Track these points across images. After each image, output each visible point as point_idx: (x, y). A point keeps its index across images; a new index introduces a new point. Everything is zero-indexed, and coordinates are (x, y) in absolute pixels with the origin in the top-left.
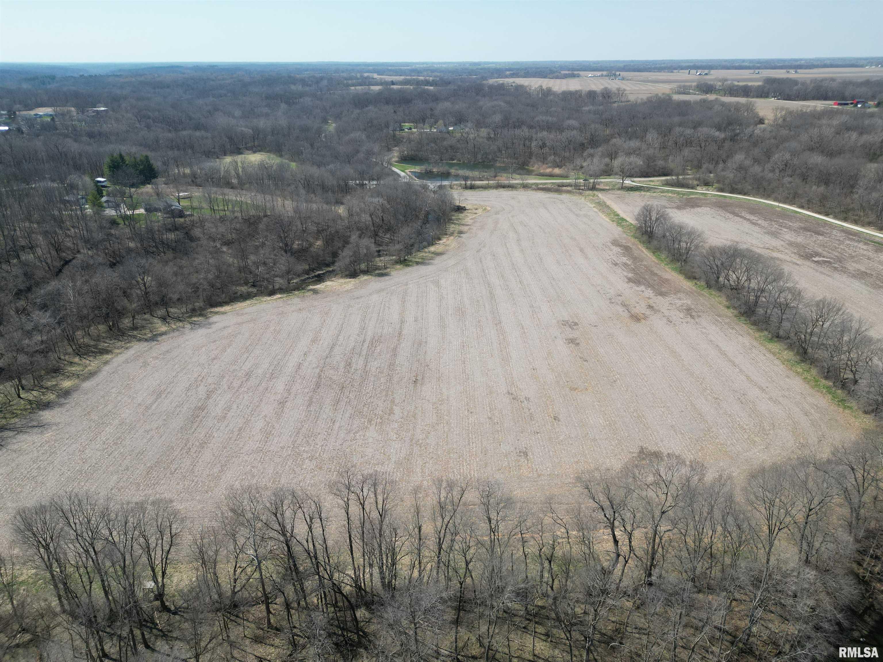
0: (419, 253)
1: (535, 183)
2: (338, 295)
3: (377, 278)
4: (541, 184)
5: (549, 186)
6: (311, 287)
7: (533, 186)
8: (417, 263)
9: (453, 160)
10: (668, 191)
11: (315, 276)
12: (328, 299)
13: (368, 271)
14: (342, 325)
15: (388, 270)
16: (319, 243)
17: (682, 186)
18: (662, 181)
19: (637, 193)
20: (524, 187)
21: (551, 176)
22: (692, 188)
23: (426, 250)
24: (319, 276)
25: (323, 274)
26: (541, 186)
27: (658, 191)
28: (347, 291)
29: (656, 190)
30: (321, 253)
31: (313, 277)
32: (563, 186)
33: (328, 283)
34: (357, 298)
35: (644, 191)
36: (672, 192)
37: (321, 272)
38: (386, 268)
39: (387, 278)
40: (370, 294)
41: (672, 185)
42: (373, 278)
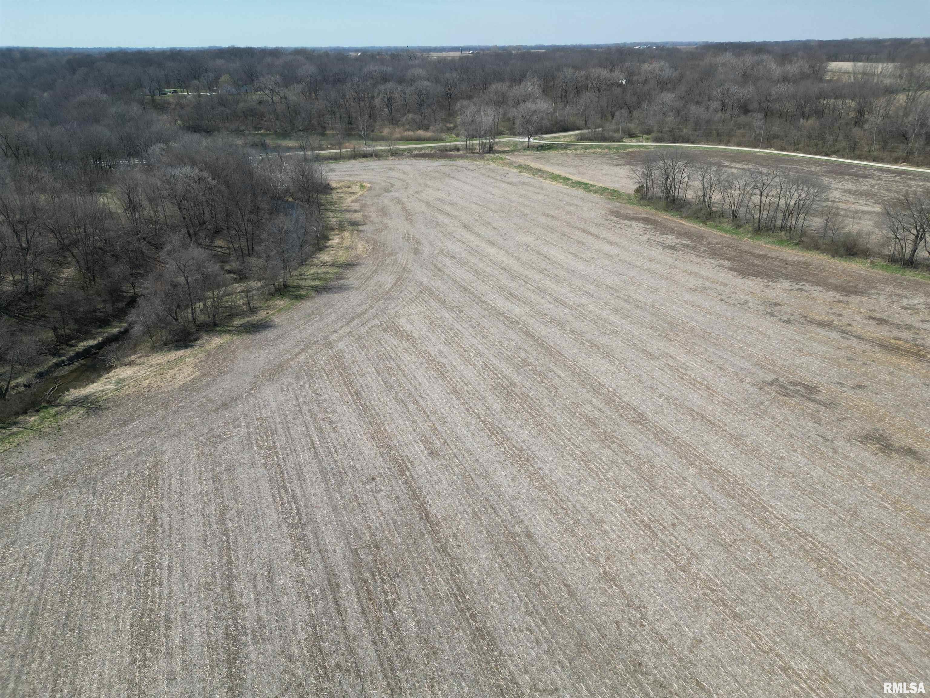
0: (305, 269)
1: (406, 149)
2: (165, 405)
3: (247, 339)
4: (416, 149)
5: (427, 151)
6: (75, 393)
7: (406, 153)
8: (318, 290)
9: (260, 129)
10: (592, 147)
11: (78, 355)
12: (139, 425)
13: (215, 325)
14: (222, 521)
15: (262, 314)
16: (67, 272)
17: (604, 139)
18: (576, 135)
19: (553, 153)
20: (392, 155)
21: (419, 140)
22: (619, 141)
23: (316, 261)
24: (87, 353)
25: (100, 346)
26: (416, 152)
27: (580, 147)
28: (185, 388)
29: (576, 147)
30: (80, 295)
31: (71, 360)
32: (446, 150)
33: (123, 372)
34: (225, 406)
35: (562, 149)
36: (600, 147)
37: (91, 342)
38: (253, 311)
39: (270, 334)
40: (254, 387)
41: (591, 140)
42: (237, 339)
